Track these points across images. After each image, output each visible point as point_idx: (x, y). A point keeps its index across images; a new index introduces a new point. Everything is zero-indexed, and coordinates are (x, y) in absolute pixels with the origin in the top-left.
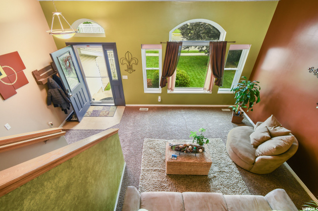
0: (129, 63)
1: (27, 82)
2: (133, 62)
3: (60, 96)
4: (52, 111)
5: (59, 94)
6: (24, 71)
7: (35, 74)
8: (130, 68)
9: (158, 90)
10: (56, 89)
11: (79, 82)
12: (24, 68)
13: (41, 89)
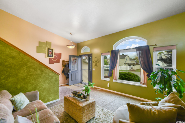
0: (96, 62)
1: (59, 62)
2: (97, 62)
3: (66, 70)
4: (63, 76)
5: (66, 69)
6: (60, 59)
7: (63, 61)
8: (96, 65)
9: (108, 80)
10: (66, 68)
11: (78, 69)
12: (61, 58)
13: (63, 67)
